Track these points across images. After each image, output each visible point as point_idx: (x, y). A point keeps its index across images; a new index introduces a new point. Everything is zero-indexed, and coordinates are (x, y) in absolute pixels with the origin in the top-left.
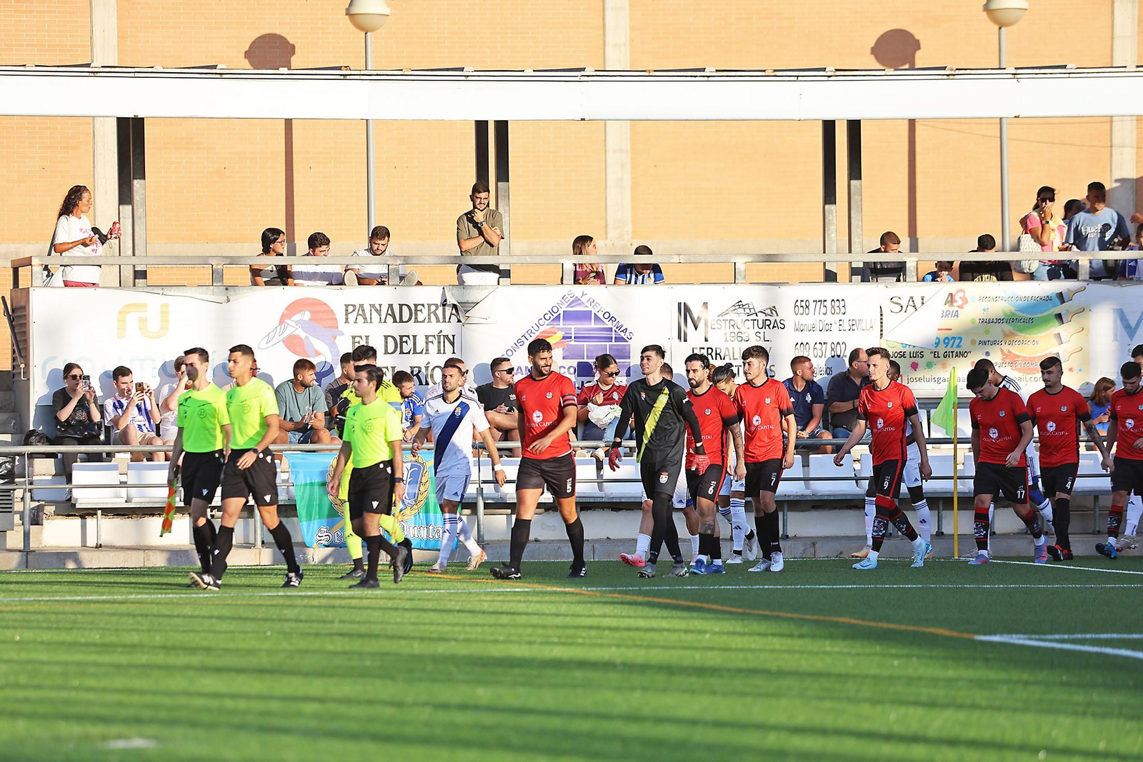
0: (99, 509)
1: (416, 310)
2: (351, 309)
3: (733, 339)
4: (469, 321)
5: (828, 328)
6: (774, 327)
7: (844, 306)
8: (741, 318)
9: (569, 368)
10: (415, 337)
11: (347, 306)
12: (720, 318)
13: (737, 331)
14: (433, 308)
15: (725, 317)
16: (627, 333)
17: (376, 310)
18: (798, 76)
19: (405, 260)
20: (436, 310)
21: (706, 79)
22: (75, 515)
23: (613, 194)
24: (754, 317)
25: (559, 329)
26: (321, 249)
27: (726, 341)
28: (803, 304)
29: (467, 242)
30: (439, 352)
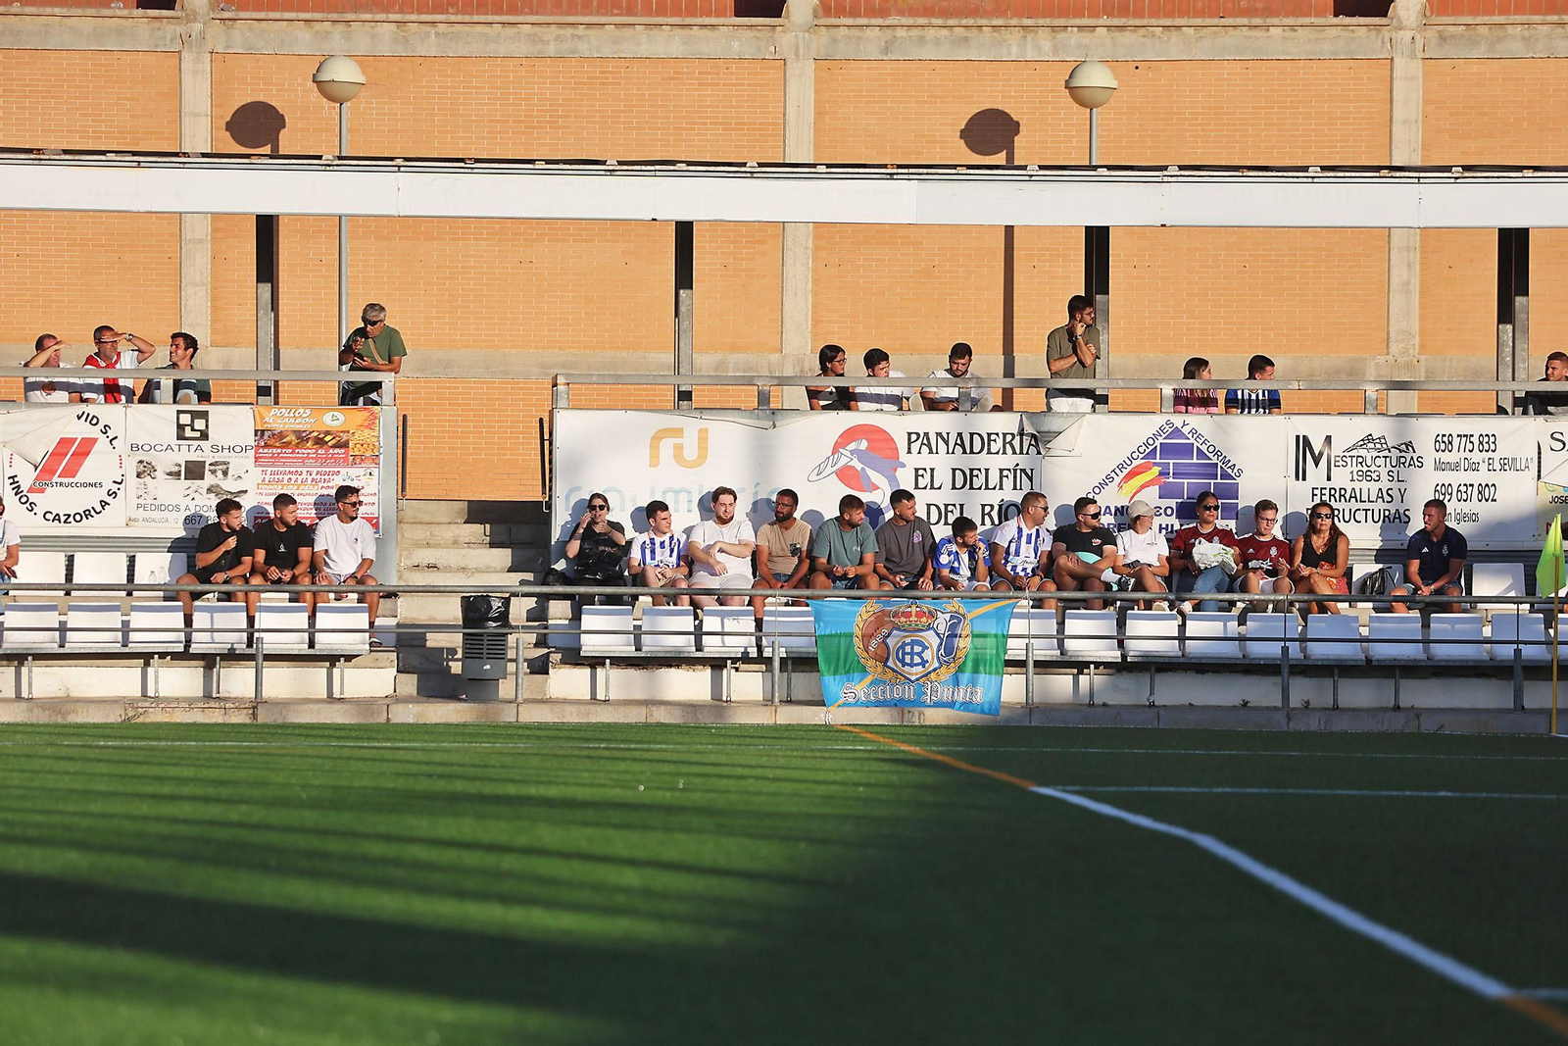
0: (608, 657)
1: (989, 440)
2: (914, 437)
3: (1361, 478)
4: (1050, 453)
5: (1474, 467)
6: (1410, 465)
7: (1494, 443)
8: (1371, 454)
9: (1166, 509)
10: (987, 470)
11: (909, 434)
12: (1346, 454)
13: (1365, 469)
14: (1009, 438)
15: (1351, 454)
16: (1235, 470)
17: (943, 439)
18: (1419, 178)
19: (977, 383)
20: (1012, 440)
21: (1310, 180)
22: (584, 665)
23: (1397, 301)
24: (1386, 453)
25: (1155, 464)
26: (881, 366)
27: (1352, 480)
28: (1445, 439)
29: (1057, 362)
30: (1015, 488)
